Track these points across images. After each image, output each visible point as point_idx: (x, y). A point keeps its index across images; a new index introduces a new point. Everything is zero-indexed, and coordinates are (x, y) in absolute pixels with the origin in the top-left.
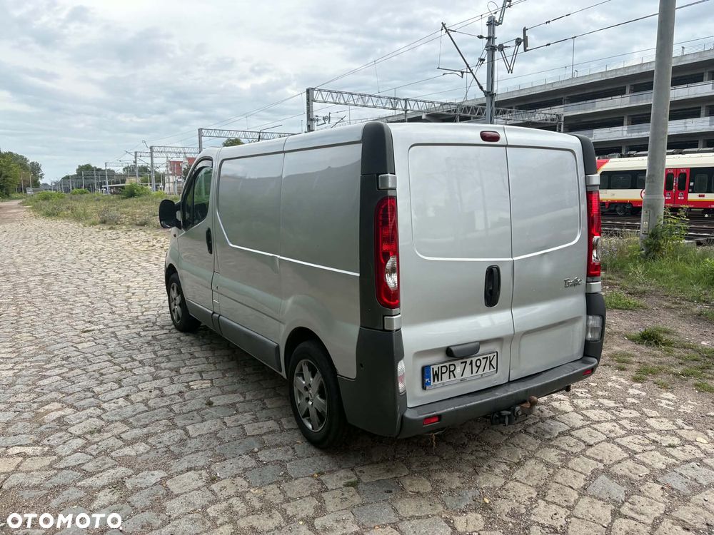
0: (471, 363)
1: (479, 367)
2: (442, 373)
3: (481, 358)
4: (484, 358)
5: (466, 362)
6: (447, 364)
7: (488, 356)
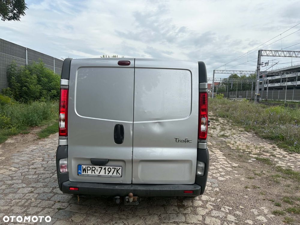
0: (105, 169)
1: (110, 172)
2: (88, 170)
3: (111, 167)
4: (113, 168)
5: (102, 168)
6: (91, 167)
7: (116, 167)
